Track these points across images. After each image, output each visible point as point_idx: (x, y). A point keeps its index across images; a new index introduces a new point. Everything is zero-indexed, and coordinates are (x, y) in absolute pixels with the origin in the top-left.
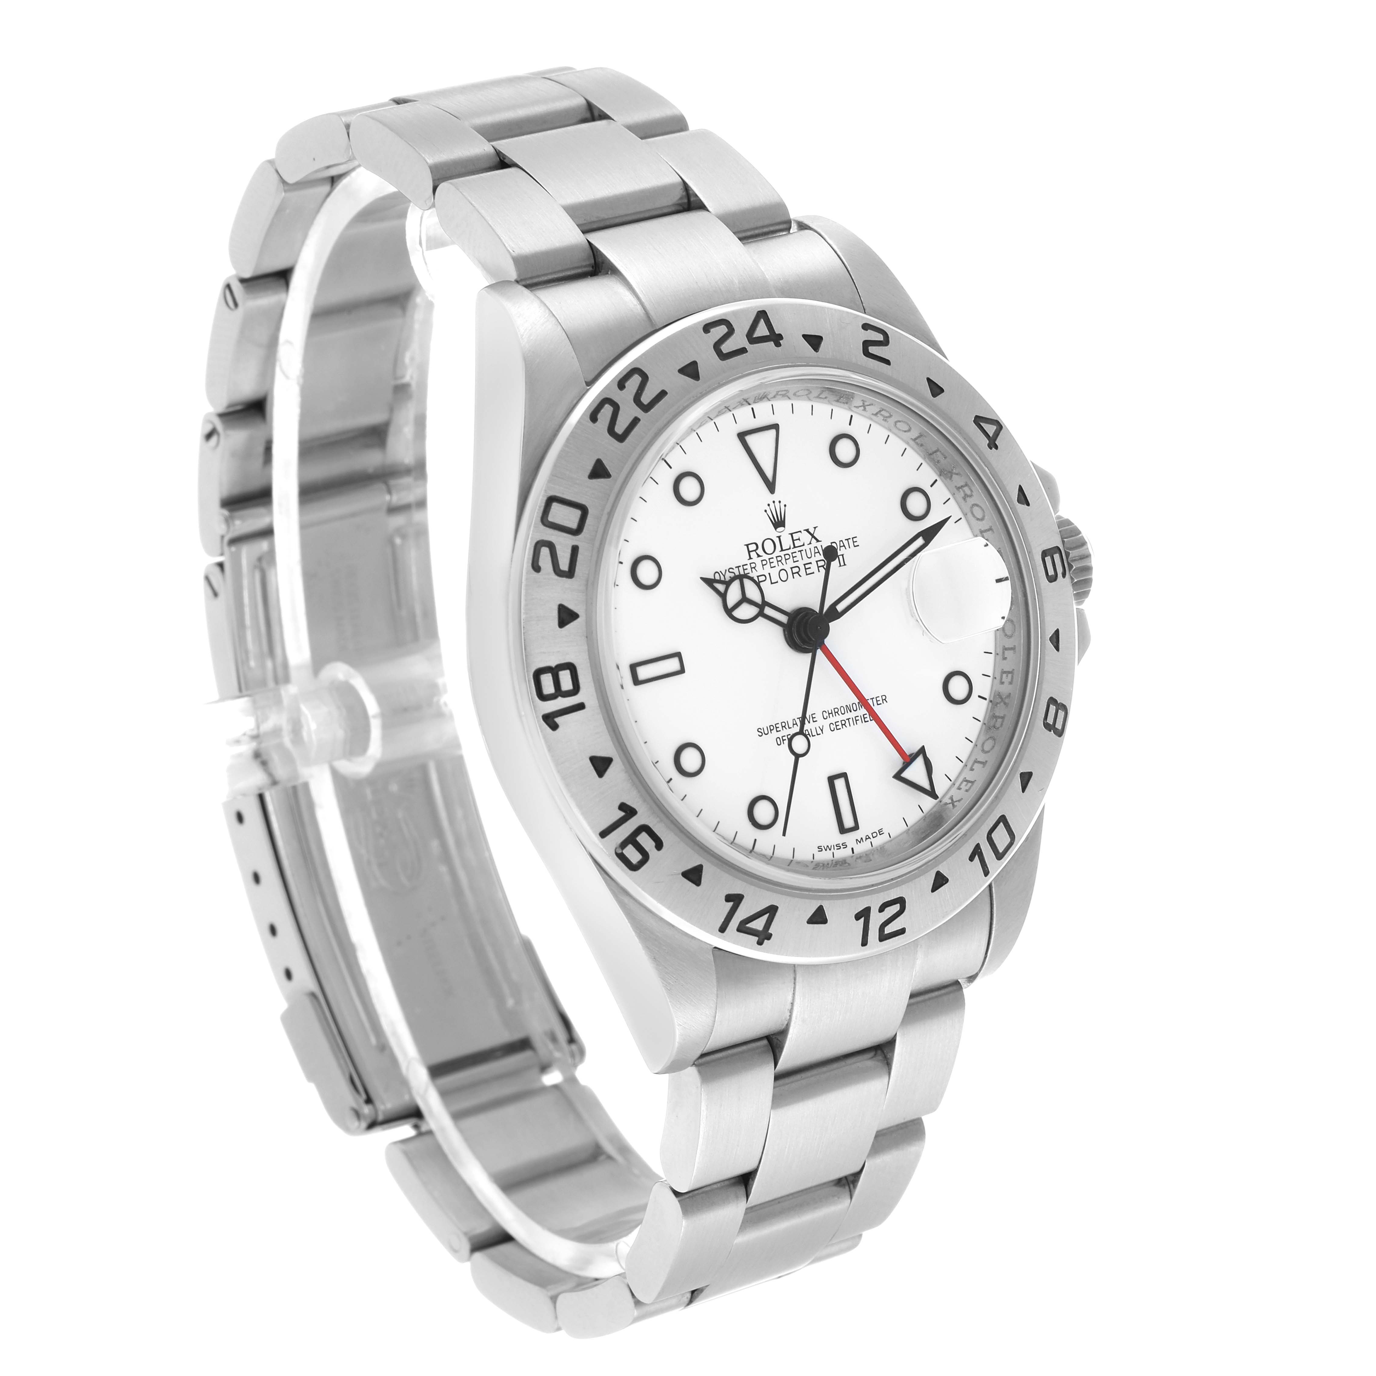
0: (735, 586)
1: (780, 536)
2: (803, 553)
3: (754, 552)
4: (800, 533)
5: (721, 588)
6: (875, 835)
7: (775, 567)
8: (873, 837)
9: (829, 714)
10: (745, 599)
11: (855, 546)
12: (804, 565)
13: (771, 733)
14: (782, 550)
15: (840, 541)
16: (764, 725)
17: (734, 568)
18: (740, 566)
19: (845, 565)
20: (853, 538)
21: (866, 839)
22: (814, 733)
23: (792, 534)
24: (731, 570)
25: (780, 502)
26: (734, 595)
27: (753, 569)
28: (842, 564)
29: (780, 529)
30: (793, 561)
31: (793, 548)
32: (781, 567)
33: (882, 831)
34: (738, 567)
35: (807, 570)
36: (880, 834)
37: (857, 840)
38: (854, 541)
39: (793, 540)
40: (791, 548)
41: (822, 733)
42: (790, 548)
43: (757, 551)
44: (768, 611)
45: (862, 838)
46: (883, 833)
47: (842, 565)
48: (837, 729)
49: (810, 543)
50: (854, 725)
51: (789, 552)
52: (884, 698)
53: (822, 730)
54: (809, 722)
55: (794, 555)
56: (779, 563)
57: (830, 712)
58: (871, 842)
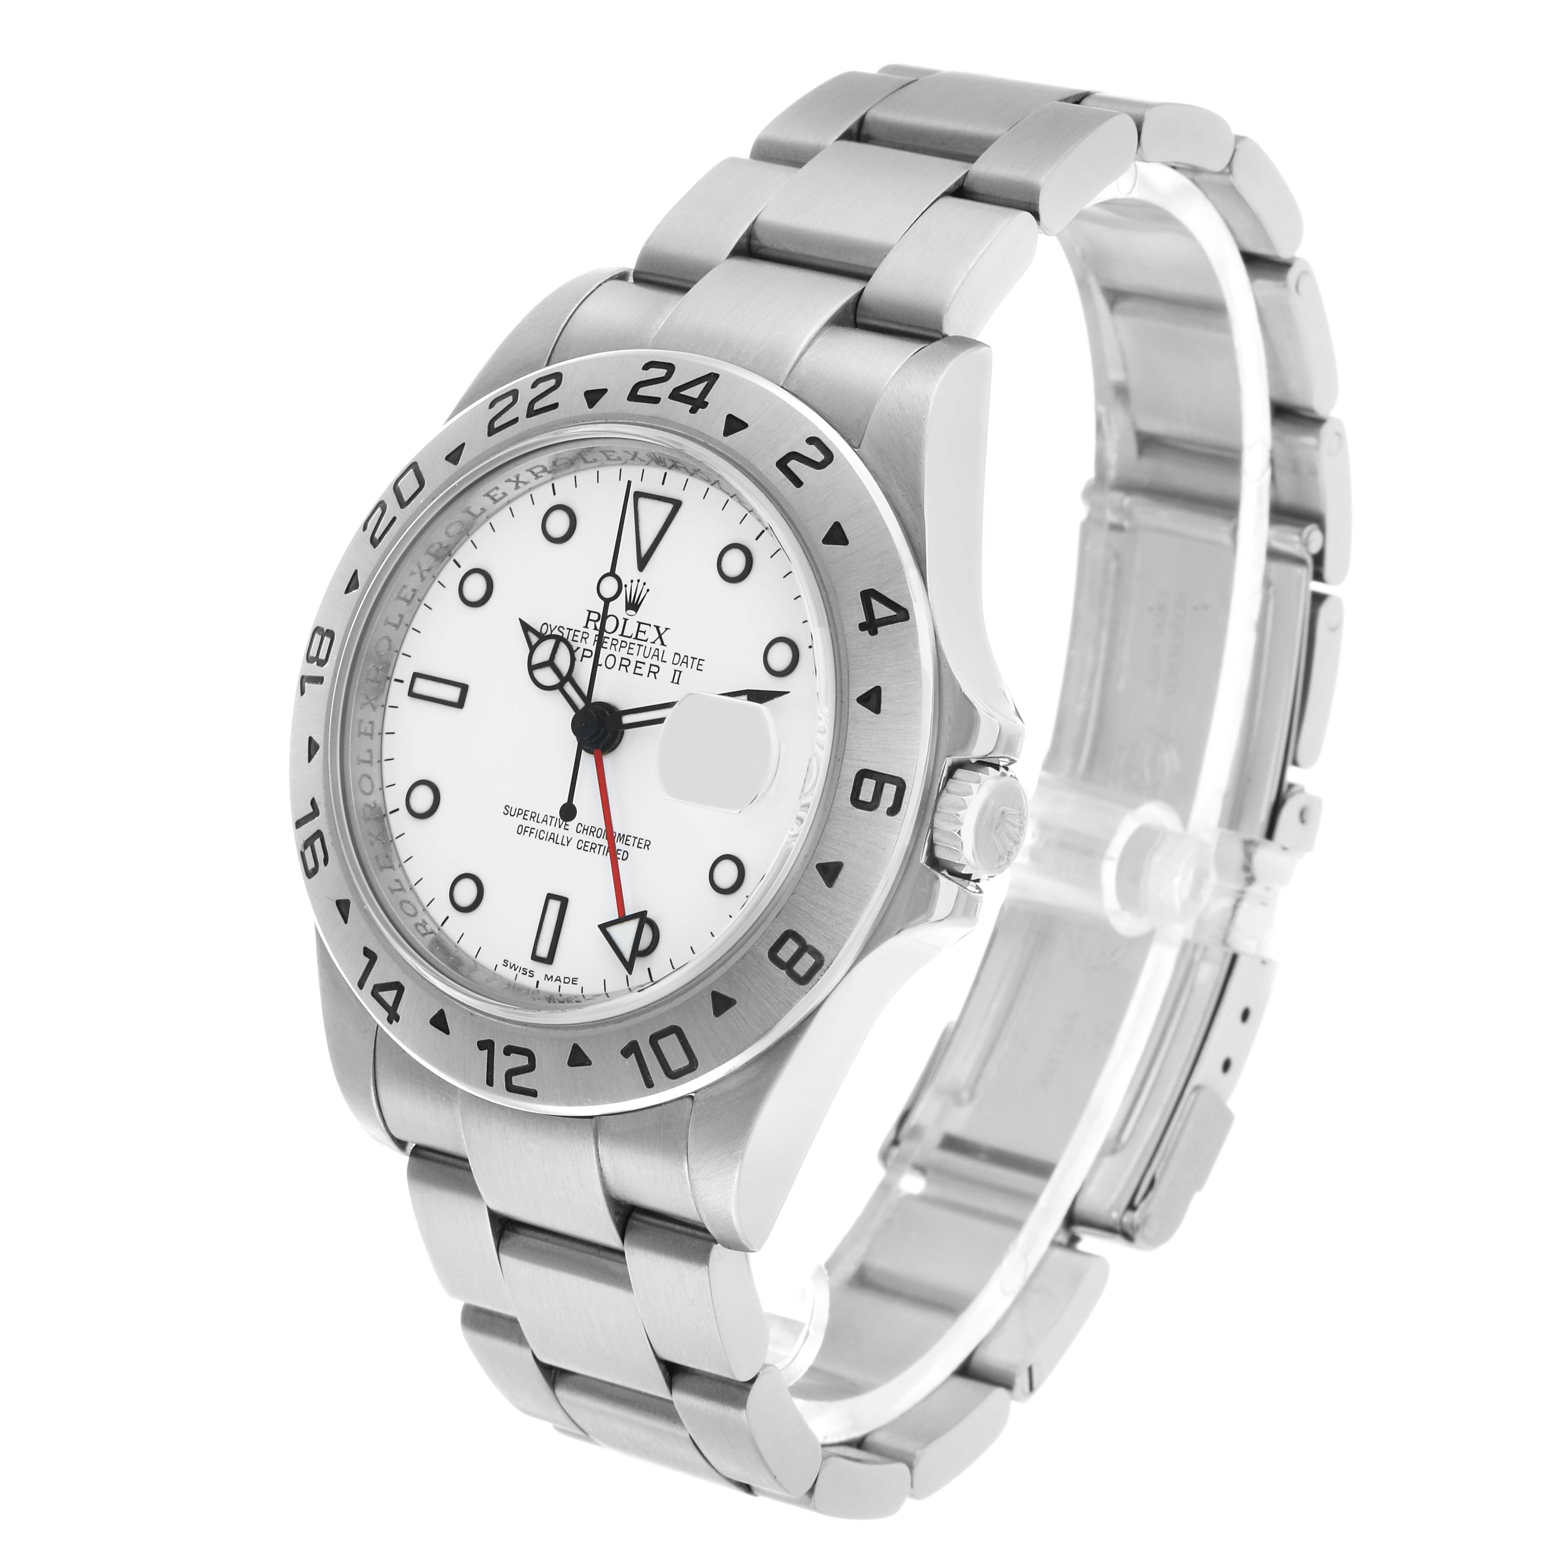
0: (549, 645)
1: (628, 619)
2: (642, 649)
3: (593, 623)
4: (649, 626)
5: (534, 639)
6: (567, 980)
7: (606, 648)
8: (564, 982)
9: (584, 829)
10: (550, 663)
11: (697, 669)
12: (637, 662)
13: (517, 816)
14: (622, 635)
15: (685, 656)
16: (515, 805)
17: (566, 629)
18: (572, 630)
19: (678, 683)
20: (700, 660)
21: (556, 980)
22: (559, 841)
23: (640, 623)
24: (561, 629)
25: (644, 584)
26: (543, 653)
27: (583, 640)
28: (676, 681)
29: (631, 612)
30: (627, 652)
31: (634, 639)
32: (612, 652)
33: (576, 981)
34: (570, 629)
35: (637, 669)
36: (573, 983)
37: (546, 975)
38: (700, 663)
39: (638, 631)
40: (632, 637)
41: (567, 845)
42: (631, 637)
43: (596, 623)
44: (569, 688)
45: (552, 977)
46: (576, 984)
47: (674, 682)
48: (584, 850)
49: (654, 643)
50: (603, 854)
51: (628, 640)
52: (648, 843)
53: (568, 842)
54: (560, 827)
55: (632, 646)
56: (613, 646)
57: (586, 828)
58: (560, 986)
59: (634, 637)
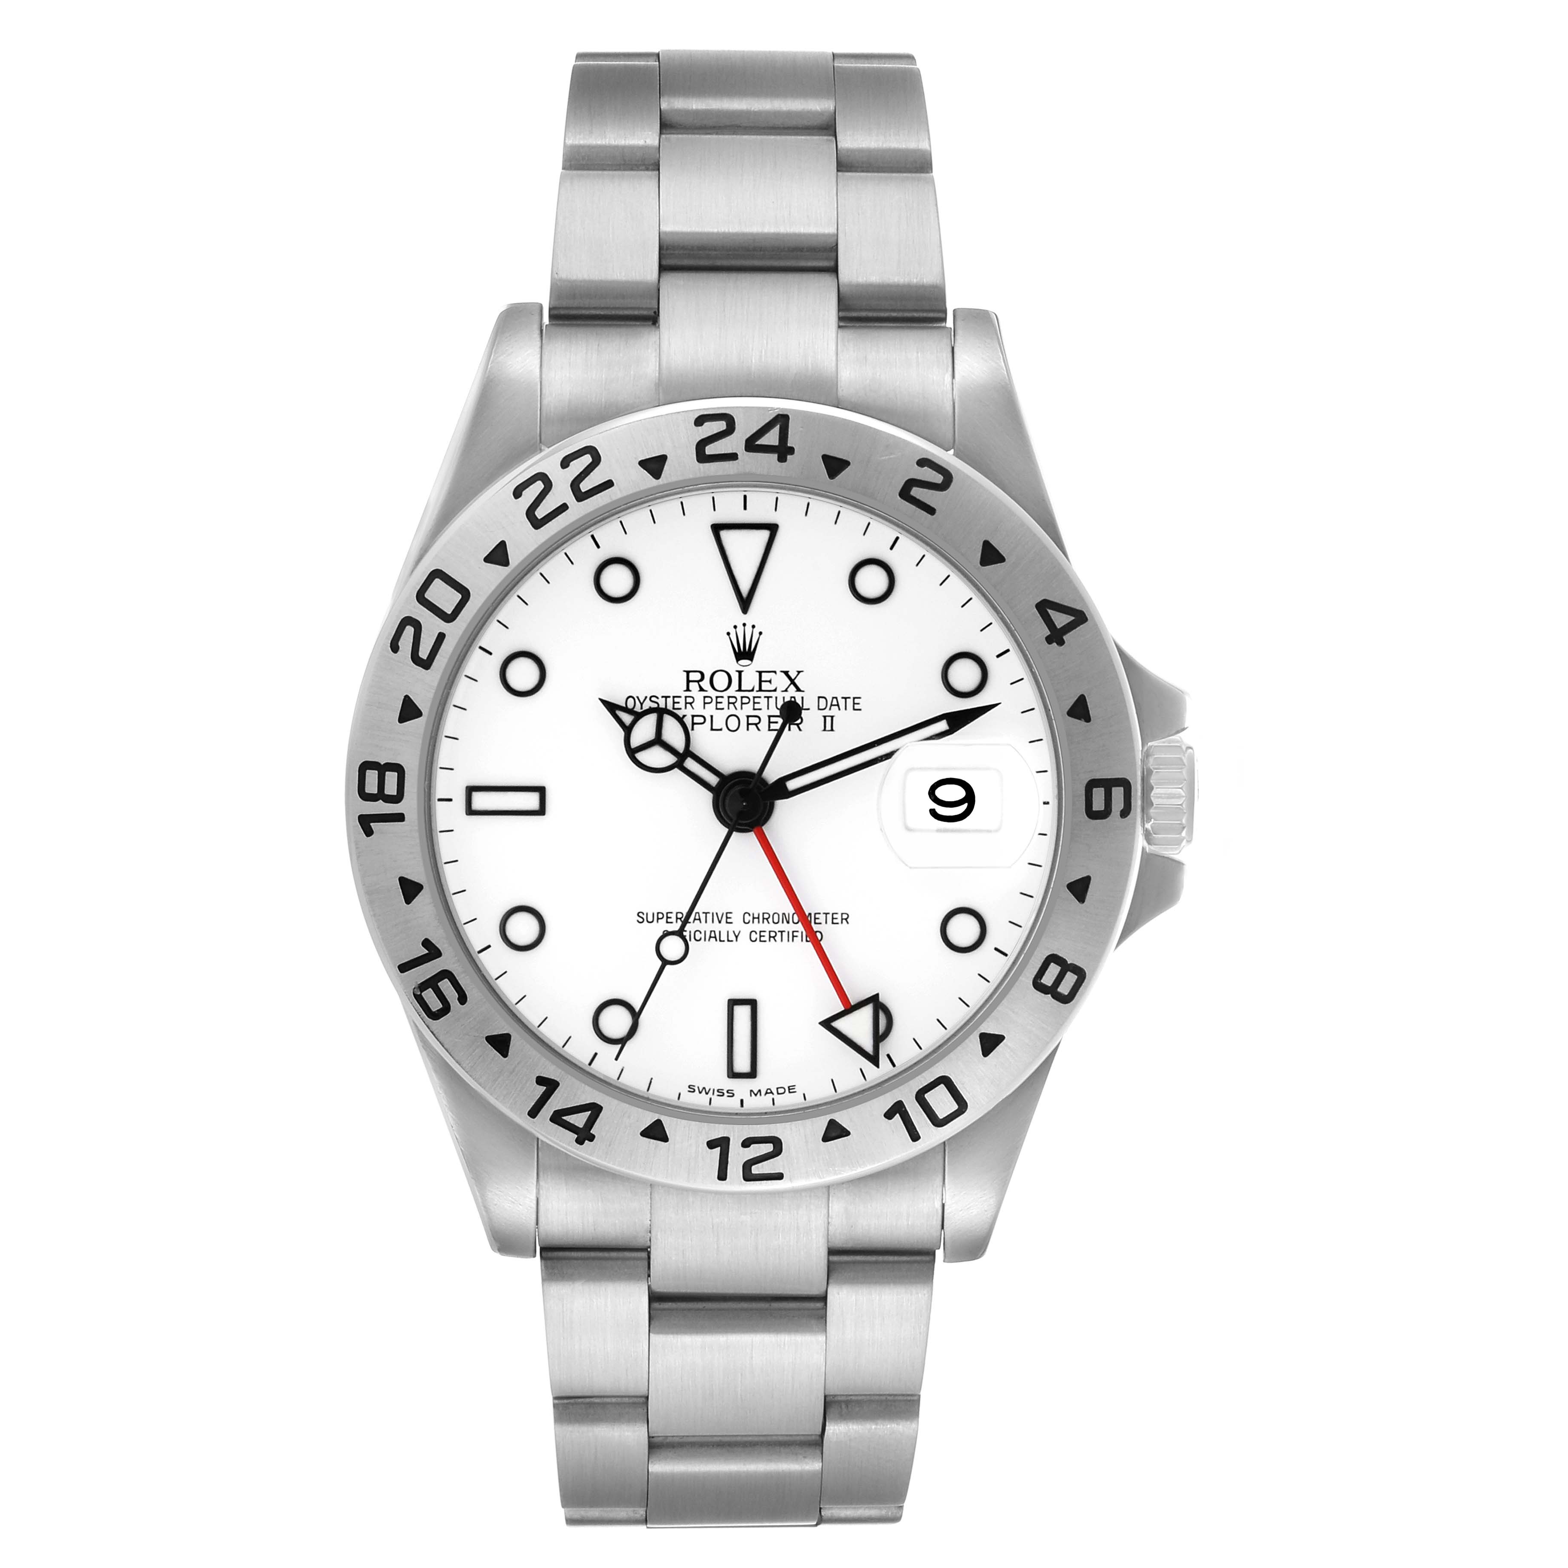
1: (742, 671)
2: (772, 701)
3: (697, 683)
4: (774, 674)
6: (781, 1091)
7: (723, 709)
8: (778, 1094)
9: (754, 918)
10: (658, 741)
11: (854, 709)
12: (769, 717)
13: (658, 921)
14: (740, 690)
15: (833, 698)
16: (650, 909)
17: (660, 697)
18: (669, 697)
19: (832, 730)
20: (854, 698)
21: (767, 1093)
22: (724, 937)
23: (760, 673)
24: (653, 699)
25: (753, 627)
26: (644, 731)
27: (688, 705)
28: (828, 727)
29: (742, 662)
30: (752, 708)
31: (757, 691)
32: (732, 711)
33: (794, 1089)
34: (666, 697)
35: (771, 724)
36: (790, 1092)
37: (751, 1091)
38: (855, 702)
39: (761, 681)
40: (755, 690)
41: (737, 940)
42: (752, 690)
43: (700, 683)
44: (690, 763)
45: (760, 1091)
46: (795, 1092)
47: (827, 729)
48: (760, 941)
49: (786, 690)
50: (788, 940)
51: (751, 695)
52: (845, 916)
53: (737, 937)
54: (720, 922)
55: (757, 700)
56: (731, 706)
57: (756, 916)
58: (773, 1099)
59: (758, 689)
